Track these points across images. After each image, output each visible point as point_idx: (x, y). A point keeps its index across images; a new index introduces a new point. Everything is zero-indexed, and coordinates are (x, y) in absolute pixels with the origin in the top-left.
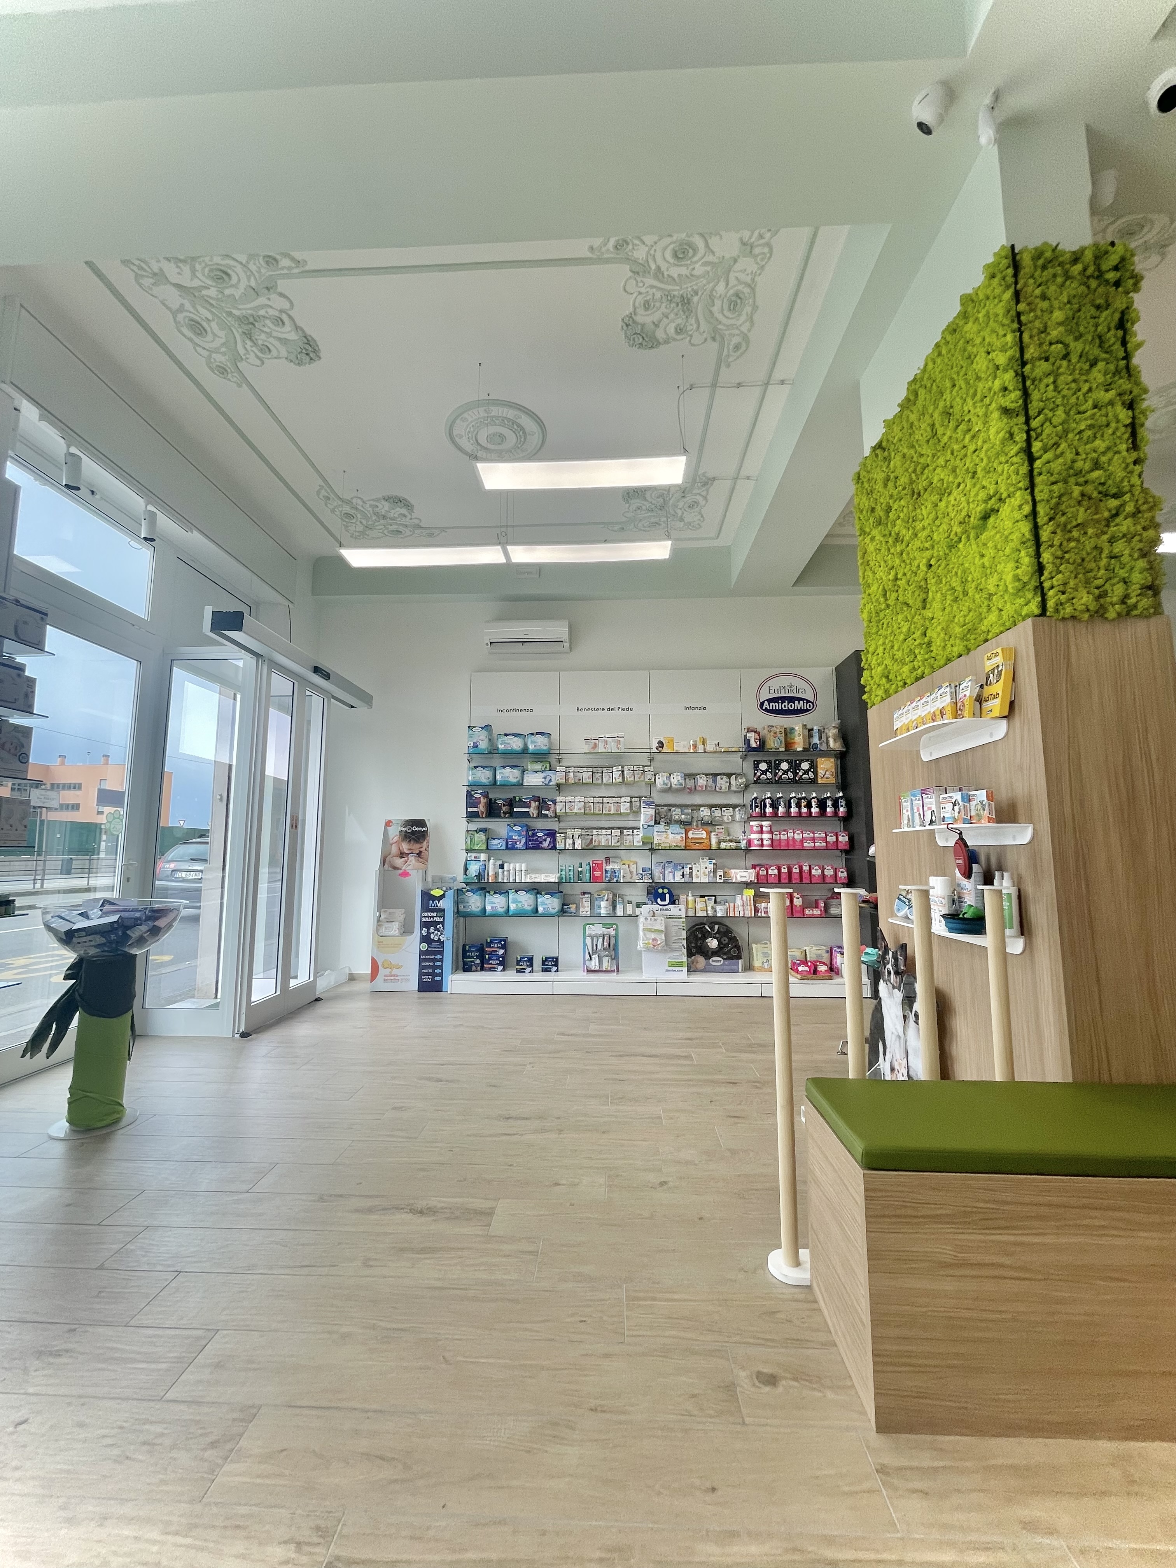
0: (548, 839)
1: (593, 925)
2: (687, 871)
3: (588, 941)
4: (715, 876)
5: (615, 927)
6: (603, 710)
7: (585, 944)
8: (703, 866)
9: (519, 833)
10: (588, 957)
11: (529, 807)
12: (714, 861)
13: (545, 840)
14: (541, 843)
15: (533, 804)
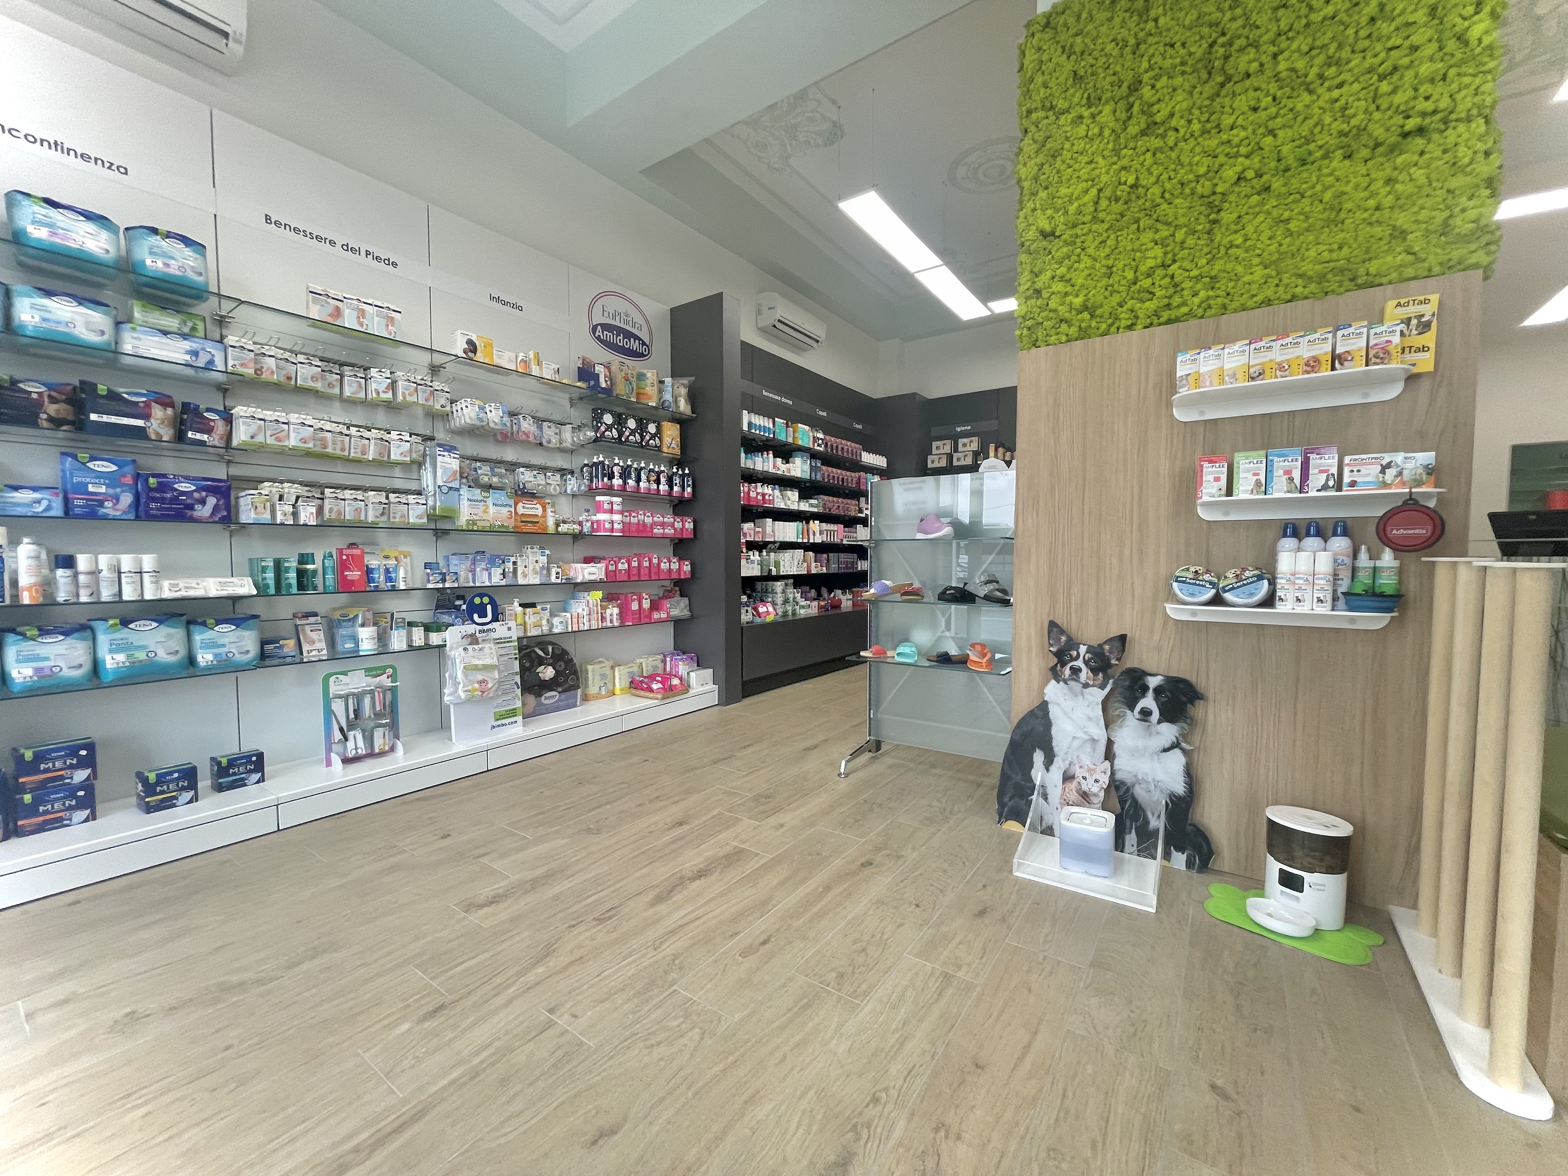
0: (212, 501)
1: (345, 673)
2: (509, 566)
3: (338, 707)
4: (549, 574)
5: (390, 671)
6: (332, 243)
7: (329, 713)
8: (532, 558)
9: (111, 480)
10: (338, 736)
11: (146, 417)
12: (547, 552)
13: (203, 502)
14: (191, 507)
15: (158, 412)
